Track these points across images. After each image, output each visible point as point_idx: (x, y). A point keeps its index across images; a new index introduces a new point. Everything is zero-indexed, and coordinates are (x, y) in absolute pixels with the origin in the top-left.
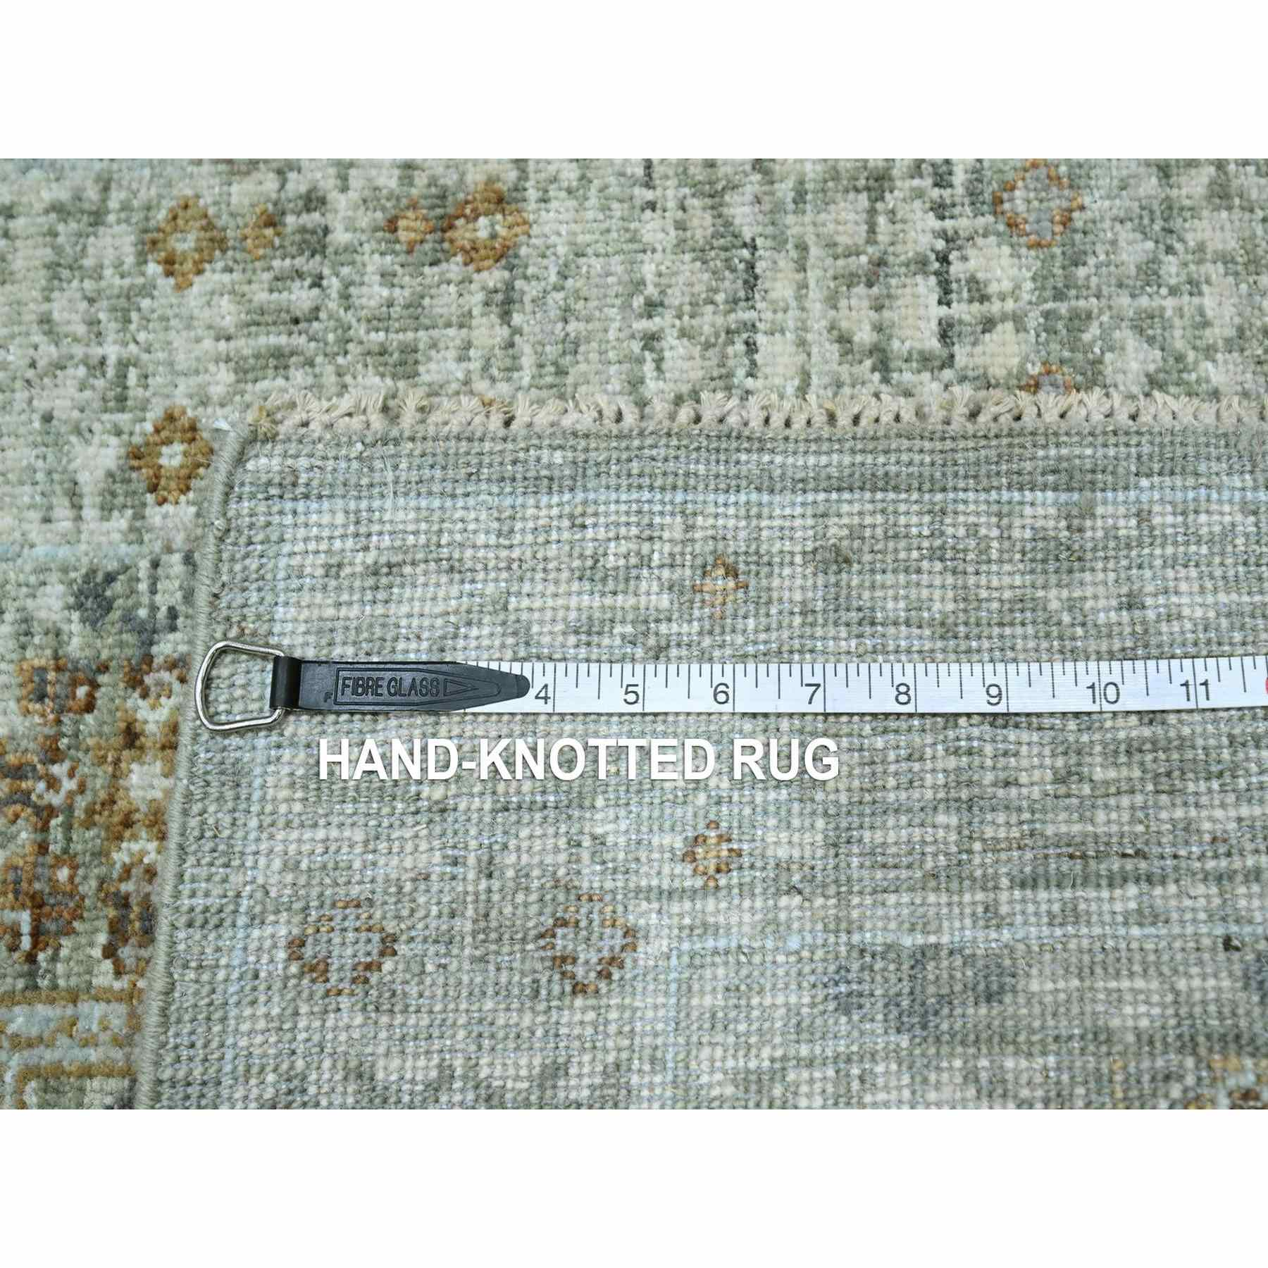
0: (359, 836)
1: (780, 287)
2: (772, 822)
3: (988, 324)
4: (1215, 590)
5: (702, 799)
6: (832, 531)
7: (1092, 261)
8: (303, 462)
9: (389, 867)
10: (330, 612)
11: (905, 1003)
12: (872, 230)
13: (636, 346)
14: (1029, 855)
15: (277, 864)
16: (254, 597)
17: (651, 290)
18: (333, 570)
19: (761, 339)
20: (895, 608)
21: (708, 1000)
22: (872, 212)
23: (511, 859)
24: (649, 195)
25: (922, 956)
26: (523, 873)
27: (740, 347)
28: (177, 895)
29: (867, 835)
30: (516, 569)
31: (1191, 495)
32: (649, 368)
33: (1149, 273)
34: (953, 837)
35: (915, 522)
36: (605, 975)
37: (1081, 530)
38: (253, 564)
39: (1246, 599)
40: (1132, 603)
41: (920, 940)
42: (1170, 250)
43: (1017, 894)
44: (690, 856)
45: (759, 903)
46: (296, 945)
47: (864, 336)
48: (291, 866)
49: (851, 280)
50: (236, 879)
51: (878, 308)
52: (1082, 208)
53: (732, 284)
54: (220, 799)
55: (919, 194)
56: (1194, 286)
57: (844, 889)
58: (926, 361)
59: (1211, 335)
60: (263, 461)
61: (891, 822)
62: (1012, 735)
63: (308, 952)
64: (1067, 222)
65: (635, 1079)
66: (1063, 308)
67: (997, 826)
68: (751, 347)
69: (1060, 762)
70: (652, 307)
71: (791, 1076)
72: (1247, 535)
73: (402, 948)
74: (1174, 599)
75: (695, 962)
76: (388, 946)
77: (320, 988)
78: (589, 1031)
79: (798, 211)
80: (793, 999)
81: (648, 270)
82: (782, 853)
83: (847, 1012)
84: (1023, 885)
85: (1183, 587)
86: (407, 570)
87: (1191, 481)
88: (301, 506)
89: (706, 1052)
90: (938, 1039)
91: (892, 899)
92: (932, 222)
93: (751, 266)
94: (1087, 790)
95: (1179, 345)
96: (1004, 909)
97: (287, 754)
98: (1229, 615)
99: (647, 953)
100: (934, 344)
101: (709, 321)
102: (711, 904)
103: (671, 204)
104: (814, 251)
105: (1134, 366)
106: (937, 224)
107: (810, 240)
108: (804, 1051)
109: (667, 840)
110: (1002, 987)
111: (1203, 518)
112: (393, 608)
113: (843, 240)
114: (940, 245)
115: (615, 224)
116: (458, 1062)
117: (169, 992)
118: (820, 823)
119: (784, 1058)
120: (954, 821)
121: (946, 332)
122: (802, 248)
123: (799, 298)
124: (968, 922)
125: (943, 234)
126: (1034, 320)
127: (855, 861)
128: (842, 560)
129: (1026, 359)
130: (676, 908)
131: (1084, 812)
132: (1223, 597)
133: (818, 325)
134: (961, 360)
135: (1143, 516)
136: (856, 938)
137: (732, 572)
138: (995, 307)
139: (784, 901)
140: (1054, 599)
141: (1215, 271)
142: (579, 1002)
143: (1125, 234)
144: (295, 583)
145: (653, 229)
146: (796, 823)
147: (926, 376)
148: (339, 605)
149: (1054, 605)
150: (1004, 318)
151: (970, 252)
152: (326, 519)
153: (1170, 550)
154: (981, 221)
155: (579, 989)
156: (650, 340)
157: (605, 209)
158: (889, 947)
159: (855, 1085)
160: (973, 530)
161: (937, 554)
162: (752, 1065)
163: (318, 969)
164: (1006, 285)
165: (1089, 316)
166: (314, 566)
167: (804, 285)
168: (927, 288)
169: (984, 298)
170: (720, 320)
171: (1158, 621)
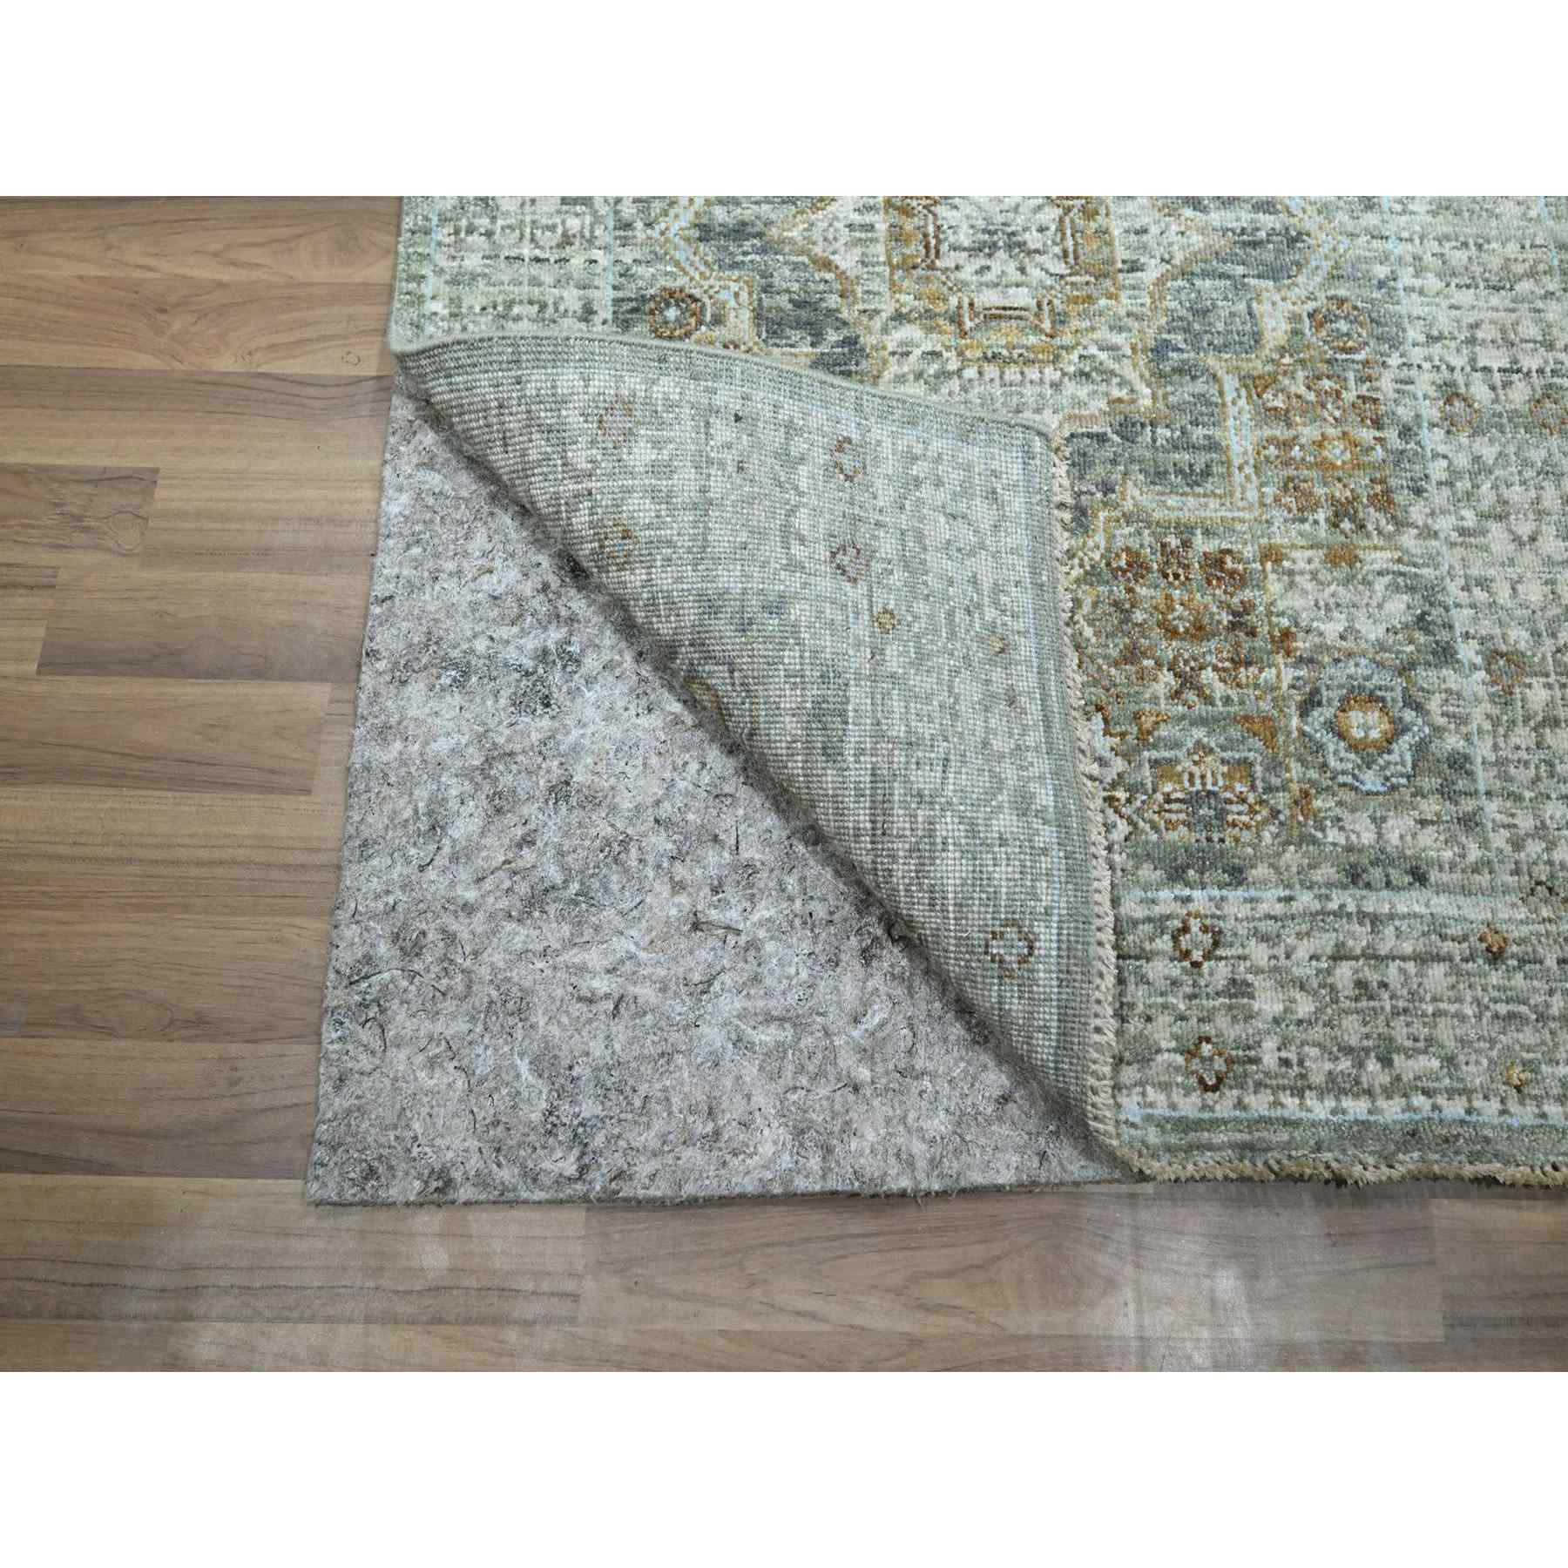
0: (890, 472)
1: (1495, 300)
2: (901, 648)
3: (1493, 388)
4: (1008, 887)
5: (910, 619)
6: (1023, 699)
7: (1528, 436)
8: (1038, 463)
9: (879, 483)
10: (977, 470)
11: (824, 706)
12: (1526, 341)
13: (1462, 239)
14: (885, 772)
15: (879, 438)
16: (983, 437)
17: (1486, 246)
18: (994, 473)
19: (1472, 290)
20: (993, 723)
21: (828, 611)
22: (1535, 342)
23: (882, 534)
24: (1528, 246)
25: (842, 714)
26: (876, 538)
27: (1468, 282)
28: (868, 393)
29: (896, 692)
30: (996, 555)
31: (1056, 879)
32: (1454, 243)
33: (1527, 463)
34: (895, 734)
35: (1030, 740)
36: (838, 567)
37: (1036, 816)
38: (996, 437)
39: (1003, 903)
40: (1003, 841)
41: (851, 714)
42: (1539, 474)
43: (869, 766)
44: (886, 611)
45: (867, 639)
46: (849, 440)
47: (1480, 334)
48: (879, 443)
49: (1503, 331)
50: (873, 420)
51: (1492, 342)
52: (1552, 434)
53: (1494, 280)
54: (903, 416)
55: (1546, 362)
56: (1523, 483)
57: (874, 678)
58: (1473, 360)
59: (1503, 488)
60: (1039, 444)
61: (902, 704)
62: (940, 768)
63: (846, 445)
64: (1544, 425)
65: (798, 575)
66: (1505, 420)
67: (899, 758)
68: (1468, 287)
69: (927, 792)
70: (1479, 247)
71: (797, 648)
72: (1035, 907)
73: (847, 484)
74: (1004, 863)
75: (844, 607)
76: (848, 478)
77: (833, 448)
78: (817, 557)
79: (1530, 310)
80: (828, 650)
81: (1494, 245)
82: (887, 652)
83: (822, 676)
84: (873, 769)
85: (1010, 869)
86: (995, 506)
87: (1063, 879)
88: (1020, 460)
89: (808, 608)
90: (809, 722)
91: (869, 701)
92: (1534, 368)
93: (1503, 288)
94: (913, 806)
95: (1497, 472)
96: (862, 759)
97: (921, 445)
98: (995, 892)
99: (848, 587)
100: (1481, 364)
101: (1478, 270)
102: (867, 618)
103: (1525, 256)
104: (1514, 316)
105: (1484, 452)
106: (1534, 369)
107: (1519, 313)
108: (807, 654)
109: (892, 602)
110: (829, 755)
111: (1044, 884)
112: (979, 499)
113: (1520, 329)
114: (1525, 370)
115: (1513, 232)
116: (805, 500)
117: (832, 385)
118: (901, 671)
119: (804, 645)
120: (902, 735)
121: (1486, 369)
122: (1513, 310)
123: (1492, 308)
124: (857, 739)
125: (1529, 372)
126: (1498, 408)
127: (885, 685)
128: (1011, 702)
129: (1480, 402)
130: (865, 602)
131: (904, 805)
132: (1004, 890)
133: (1482, 316)
134: (1475, 374)
135: (1045, 851)
136: (852, 682)
137: (1002, 651)
138: (1500, 392)
139: (868, 650)
140: (1002, 798)
141: (1533, 494)
142: (828, 553)
143: (1543, 453)
144: (989, 456)
145: (1512, 249)
146: (901, 659)
147: (1466, 359)
148: (980, 474)
149: (1000, 798)
150: (1497, 396)
151: (1523, 383)
152: (1015, 472)
153: (1028, 864)
154: (1538, 389)
155: (833, 554)
156: (1465, 245)
157: (1519, 228)
158: (847, 698)
159: (792, 680)
160: (1032, 764)
161: (1018, 747)
162: (802, 629)
163: (840, 449)
164: (1511, 397)
165: (1502, 432)
166: (995, 465)
167: (1497, 310)
168: (1505, 363)
169: (1504, 387)
170: (1477, 274)
171: (994, 853)
